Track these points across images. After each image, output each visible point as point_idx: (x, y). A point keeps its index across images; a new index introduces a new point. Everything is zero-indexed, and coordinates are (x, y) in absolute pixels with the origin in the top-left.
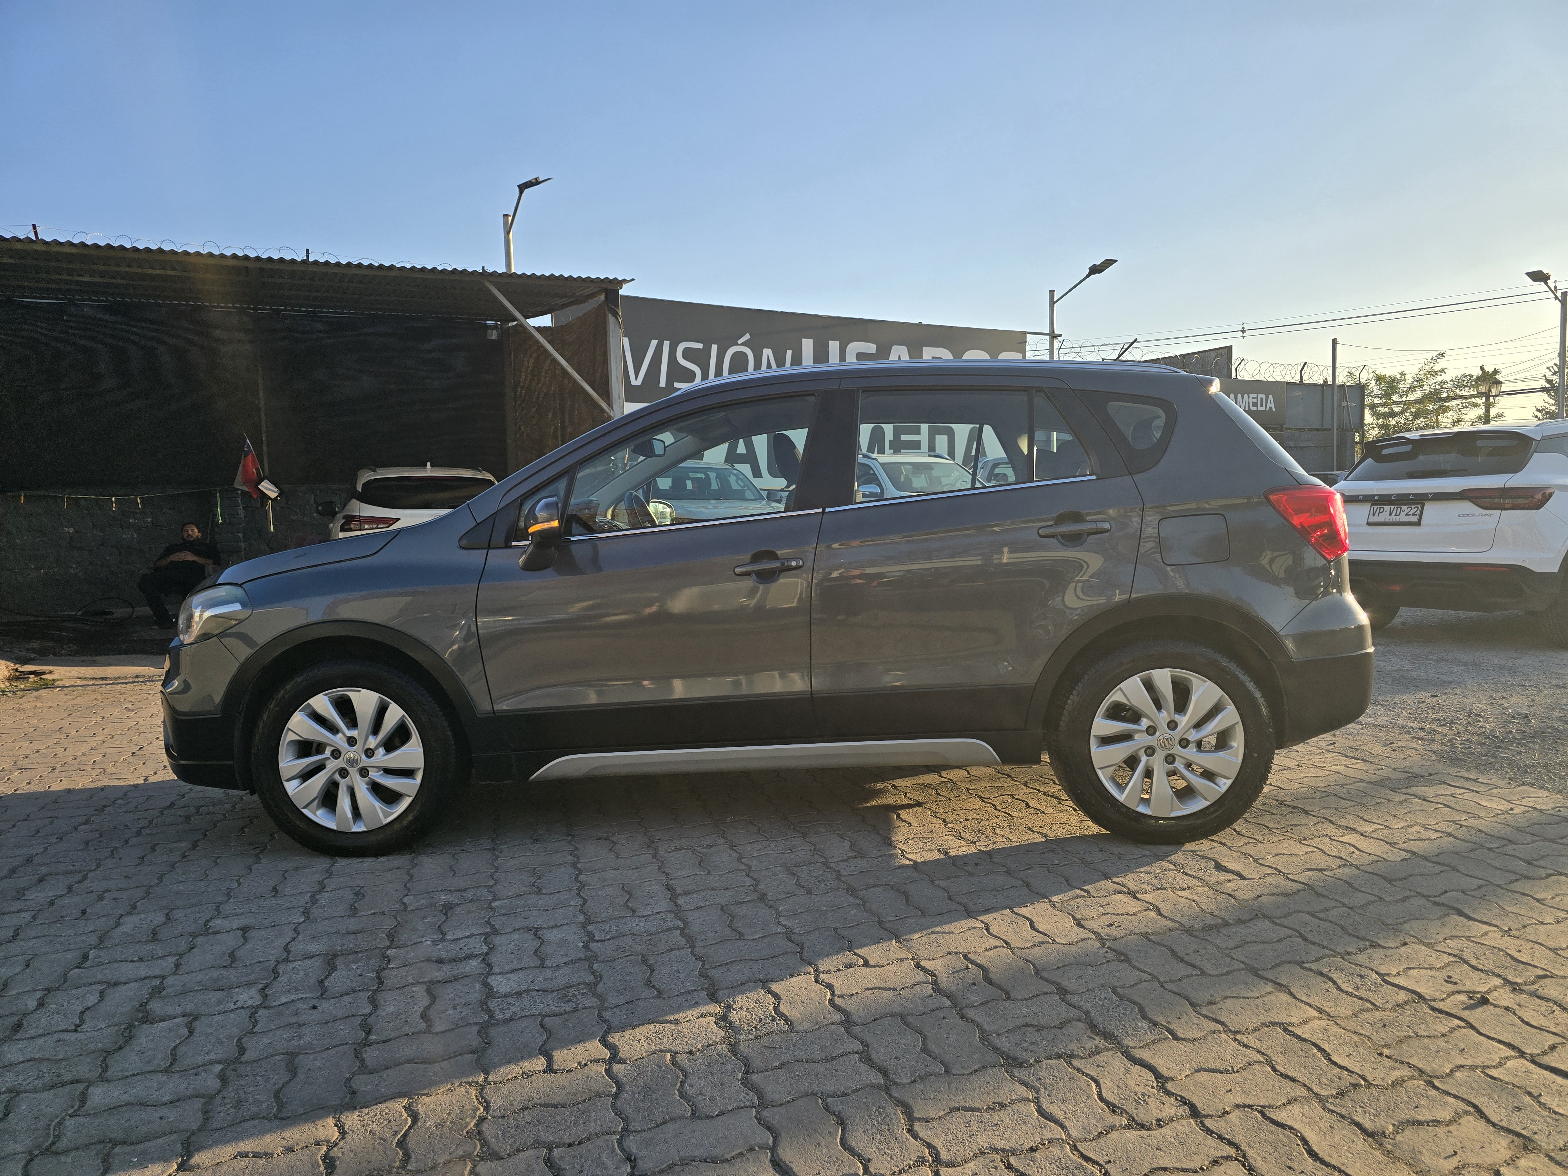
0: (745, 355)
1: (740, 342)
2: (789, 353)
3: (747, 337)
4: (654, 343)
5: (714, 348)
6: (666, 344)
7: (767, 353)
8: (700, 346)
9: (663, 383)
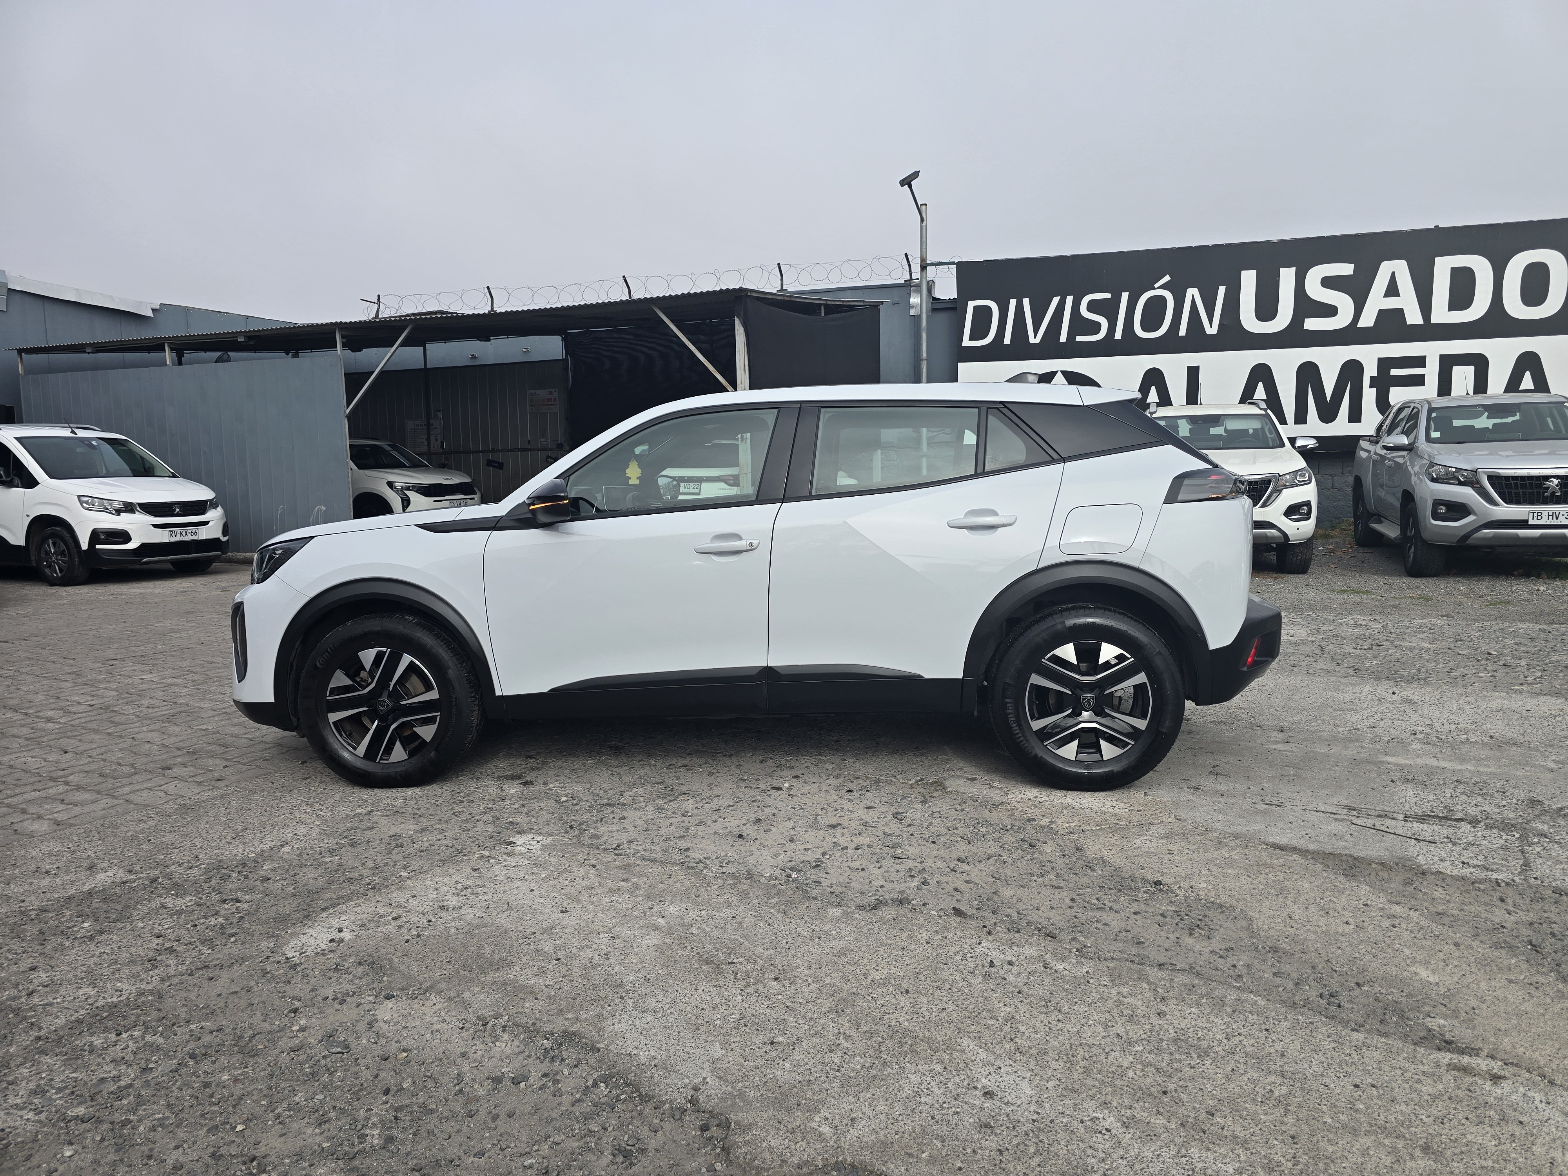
0: (1162, 300)
1: (1156, 286)
2: (1222, 290)
3: (1167, 278)
4: (1056, 300)
5: (1125, 296)
6: (1070, 299)
7: (1193, 293)
8: (1108, 296)
9: (1063, 338)
